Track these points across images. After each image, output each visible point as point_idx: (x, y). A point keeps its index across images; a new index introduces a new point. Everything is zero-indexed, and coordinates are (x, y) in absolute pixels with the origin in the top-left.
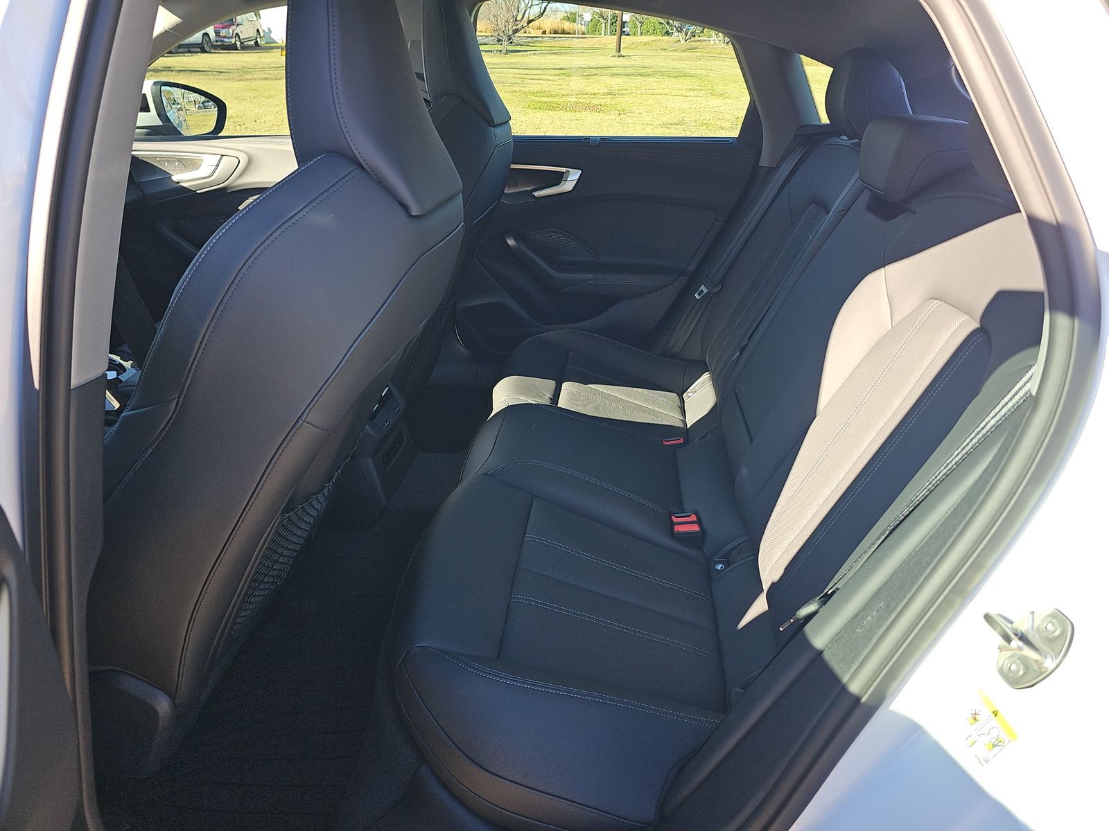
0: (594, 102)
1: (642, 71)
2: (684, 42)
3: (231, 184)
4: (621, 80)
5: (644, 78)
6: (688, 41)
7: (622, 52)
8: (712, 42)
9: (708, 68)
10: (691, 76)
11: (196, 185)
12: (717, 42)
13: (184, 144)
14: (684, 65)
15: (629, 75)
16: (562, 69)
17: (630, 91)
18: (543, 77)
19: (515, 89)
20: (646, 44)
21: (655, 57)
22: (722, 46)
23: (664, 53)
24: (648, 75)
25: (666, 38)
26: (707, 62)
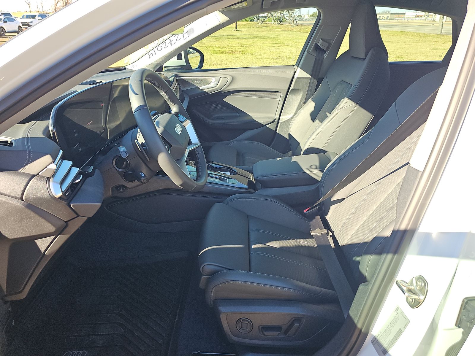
0: (237, 50)
1: (250, 36)
2: (260, 24)
3: (224, 89)
4: (243, 40)
5: (252, 39)
6: (262, 23)
7: (238, 29)
8: (272, 24)
9: (275, 34)
10: (271, 38)
11: (210, 90)
12: (275, 24)
13: (204, 73)
14: (265, 34)
15: (245, 38)
16: (216, 36)
17: (249, 45)
18: (209, 40)
19: (201, 45)
20: (244, 25)
21: (252, 31)
22: (277, 25)
23: (254, 29)
24: (253, 38)
25: (252, 22)
26: (274, 32)
